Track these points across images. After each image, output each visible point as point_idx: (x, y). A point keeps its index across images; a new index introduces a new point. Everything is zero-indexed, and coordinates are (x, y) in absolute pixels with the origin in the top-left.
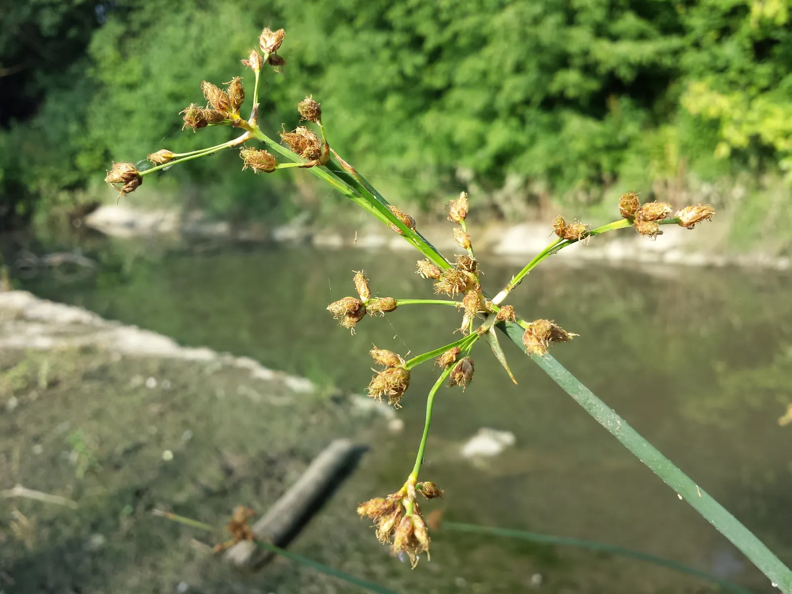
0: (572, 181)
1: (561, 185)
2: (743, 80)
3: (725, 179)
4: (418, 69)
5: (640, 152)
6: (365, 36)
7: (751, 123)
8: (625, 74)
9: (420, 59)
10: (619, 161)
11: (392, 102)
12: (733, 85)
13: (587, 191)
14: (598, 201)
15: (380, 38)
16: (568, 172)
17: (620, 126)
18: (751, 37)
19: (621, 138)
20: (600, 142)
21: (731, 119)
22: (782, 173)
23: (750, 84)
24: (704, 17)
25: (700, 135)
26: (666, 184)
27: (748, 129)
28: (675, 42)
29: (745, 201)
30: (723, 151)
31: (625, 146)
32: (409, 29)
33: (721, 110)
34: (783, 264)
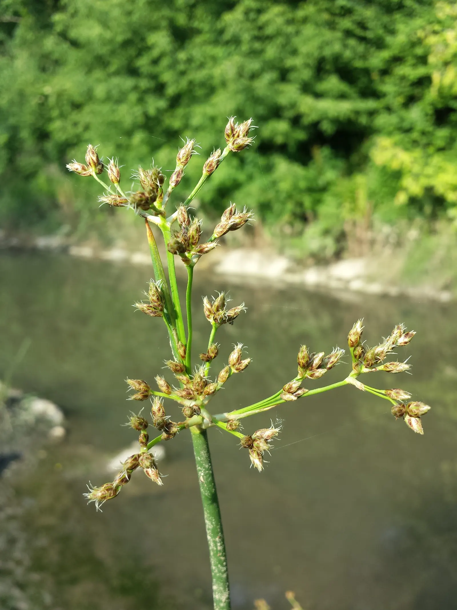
0: (279, 215)
1: (270, 218)
2: (424, 140)
3: (403, 222)
4: (160, 111)
5: (336, 195)
6: (116, 81)
7: (428, 176)
8: (327, 127)
9: (162, 104)
10: (318, 202)
11: (138, 137)
12: (415, 143)
13: (291, 224)
14: (300, 234)
15: (128, 83)
16: (276, 207)
17: (320, 173)
18: (432, 104)
19: (321, 182)
20: (303, 184)
21: (410, 171)
22: (451, 220)
23: (428, 145)
24: (395, 85)
25: (384, 184)
26: (354, 224)
27: (424, 182)
28: (371, 104)
29: (418, 242)
30: (402, 198)
31: (324, 189)
32: (154, 77)
33: (402, 163)
34: (445, 297)
